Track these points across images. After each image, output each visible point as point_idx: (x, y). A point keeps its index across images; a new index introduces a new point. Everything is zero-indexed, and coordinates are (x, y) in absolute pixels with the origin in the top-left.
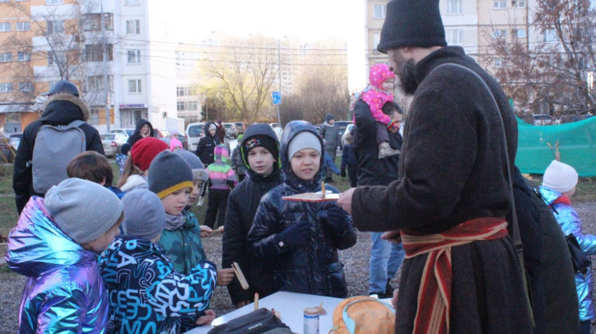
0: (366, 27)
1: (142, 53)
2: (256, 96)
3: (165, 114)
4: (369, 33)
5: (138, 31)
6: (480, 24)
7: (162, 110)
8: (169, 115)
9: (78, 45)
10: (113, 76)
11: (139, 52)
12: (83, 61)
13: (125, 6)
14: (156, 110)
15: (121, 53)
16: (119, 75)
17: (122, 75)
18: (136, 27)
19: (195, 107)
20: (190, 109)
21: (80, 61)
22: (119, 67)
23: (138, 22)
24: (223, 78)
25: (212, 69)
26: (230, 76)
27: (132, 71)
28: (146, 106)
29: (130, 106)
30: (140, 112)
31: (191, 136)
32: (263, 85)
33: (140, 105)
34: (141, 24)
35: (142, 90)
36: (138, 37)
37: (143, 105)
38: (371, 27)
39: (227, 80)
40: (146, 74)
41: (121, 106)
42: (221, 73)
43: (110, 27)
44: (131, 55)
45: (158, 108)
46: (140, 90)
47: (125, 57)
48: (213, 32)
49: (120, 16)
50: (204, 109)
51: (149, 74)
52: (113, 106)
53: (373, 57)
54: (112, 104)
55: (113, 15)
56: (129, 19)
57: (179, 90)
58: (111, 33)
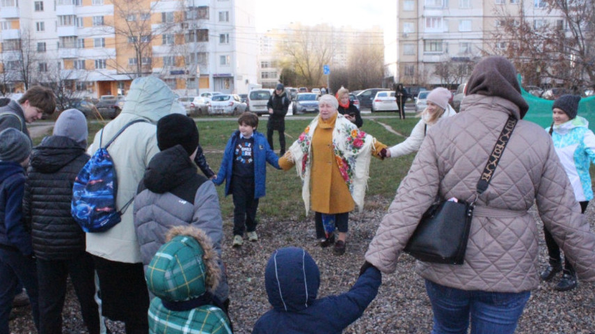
0: (397, 17)
1: (230, 36)
2: (318, 68)
3: (247, 81)
5: (227, 20)
6: (486, 15)
7: (245, 78)
8: (251, 82)
9: (182, 31)
10: (208, 53)
11: (228, 35)
12: (186, 42)
13: (218, 1)
14: (240, 78)
15: (215, 36)
16: (213, 52)
17: (216, 52)
18: (225, 16)
19: (276, 75)
20: (272, 77)
21: (183, 42)
22: (212, 45)
23: (227, 13)
24: (294, 55)
25: (286, 48)
26: (299, 54)
27: (223, 49)
28: (232, 75)
29: (221, 75)
30: (229, 79)
31: (252, 99)
32: (323, 60)
33: (228, 74)
34: (230, 14)
36: (227, 23)
37: (230, 74)
39: (297, 57)
40: (233, 51)
41: (214, 75)
42: (293, 52)
43: (207, 16)
44: (222, 36)
45: (241, 76)
46: (228, 63)
47: (218, 39)
48: (292, 23)
49: (214, 8)
50: (281, 77)
51: (235, 51)
52: (208, 75)
53: (403, 39)
54: (208, 73)
55: (208, 7)
56: (221, 11)
57: (264, 64)
58: (207, 21)
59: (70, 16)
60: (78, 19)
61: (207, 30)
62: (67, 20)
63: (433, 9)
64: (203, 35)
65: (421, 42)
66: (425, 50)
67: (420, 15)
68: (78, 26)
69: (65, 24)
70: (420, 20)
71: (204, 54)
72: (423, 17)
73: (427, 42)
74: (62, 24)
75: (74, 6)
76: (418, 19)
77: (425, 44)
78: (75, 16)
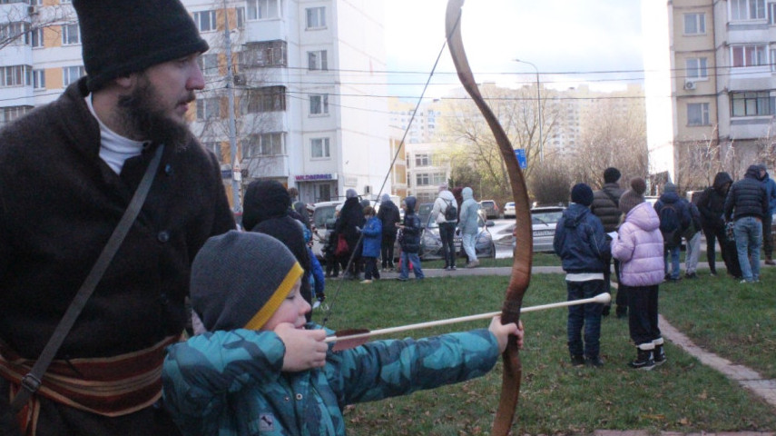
0: (671, 48)
1: (330, 99)
3: (368, 189)
4: (676, 58)
5: (325, 67)
7: (363, 183)
10: (286, 133)
11: (326, 97)
13: (306, 30)
14: (351, 183)
15: (299, 100)
16: (295, 132)
17: (302, 133)
18: (319, 61)
20: (436, 183)
22: (292, 119)
23: (324, 53)
24: (474, 140)
25: (460, 127)
27: (317, 125)
28: (335, 177)
29: (311, 177)
30: (329, 186)
33: (326, 176)
34: (329, 55)
35: (331, 153)
36: (325, 75)
37: (330, 175)
38: (680, 49)
39: (481, 143)
40: (335, 130)
41: (298, 178)
42: (472, 133)
43: (283, 62)
44: (315, 100)
45: (356, 180)
46: (328, 155)
47: (306, 106)
49: (298, 45)
51: (340, 129)
52: (286, 178)
53: (684, 95)
54: (286, 175)
55: (286, 43)
56: (311, 49)
57: (421, 158)
58: (283, 70)
59: (19, 68)
60: (35, 73)
61: (283, 88)
62: (14, 75)
63: (748, 27)
64: (274, 98)
65: (724, 99)
66: (732, 115)
67: (719, 43)
68: (35, 87)
69: (10, 83)
70: (721, 52)
71: (277, 136)
72: (726, 45)
73: (735, 96)
74: (3, 84)
75: (29, 48)
76: (715, 50)
77: (732, 100)
78: (29, 68)
